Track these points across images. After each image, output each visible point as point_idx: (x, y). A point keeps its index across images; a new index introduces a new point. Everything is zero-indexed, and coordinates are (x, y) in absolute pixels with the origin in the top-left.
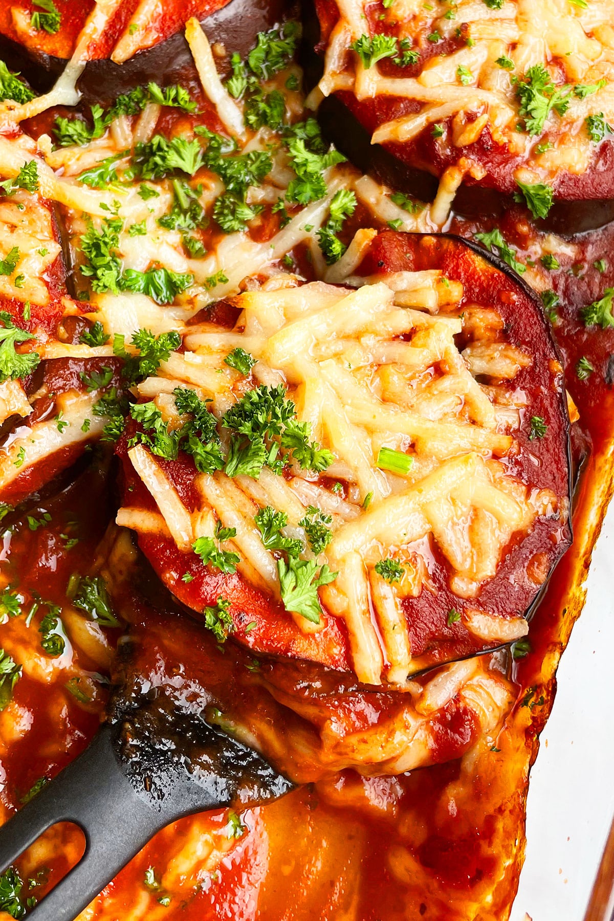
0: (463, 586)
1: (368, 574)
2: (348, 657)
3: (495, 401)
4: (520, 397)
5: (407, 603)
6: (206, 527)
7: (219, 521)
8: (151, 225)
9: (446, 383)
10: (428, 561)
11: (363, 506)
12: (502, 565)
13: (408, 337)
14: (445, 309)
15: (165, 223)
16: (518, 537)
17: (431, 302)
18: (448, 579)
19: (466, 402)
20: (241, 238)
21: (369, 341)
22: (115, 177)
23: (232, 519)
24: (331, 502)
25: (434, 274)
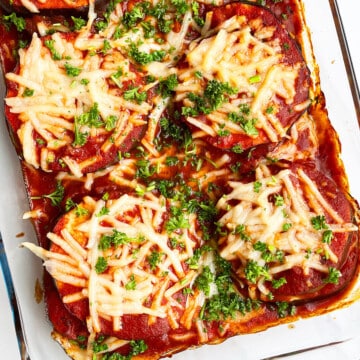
0: (290, 102)
1: (264, 114)
2: (268, 138)
3: (272, 46)
4: (277, 40)
5: (278, 116)
6: (217, 128)
7: (219, 124)
8: (142, 40)
9: (256, 49)
10: (277, 102)
11: (253, 97)
12: (296, 89)
13: (237, 41)
14: (243, 26)
15: (146, 37)
16: (297, 80)
17: (238, 26)
18: (284, 103)
19: (264, 50)
20: (172, 33)
21: (228, 49)
22: (122, 31)
23: (222, 121)
24: (244, 101)
25: (234, 17)
